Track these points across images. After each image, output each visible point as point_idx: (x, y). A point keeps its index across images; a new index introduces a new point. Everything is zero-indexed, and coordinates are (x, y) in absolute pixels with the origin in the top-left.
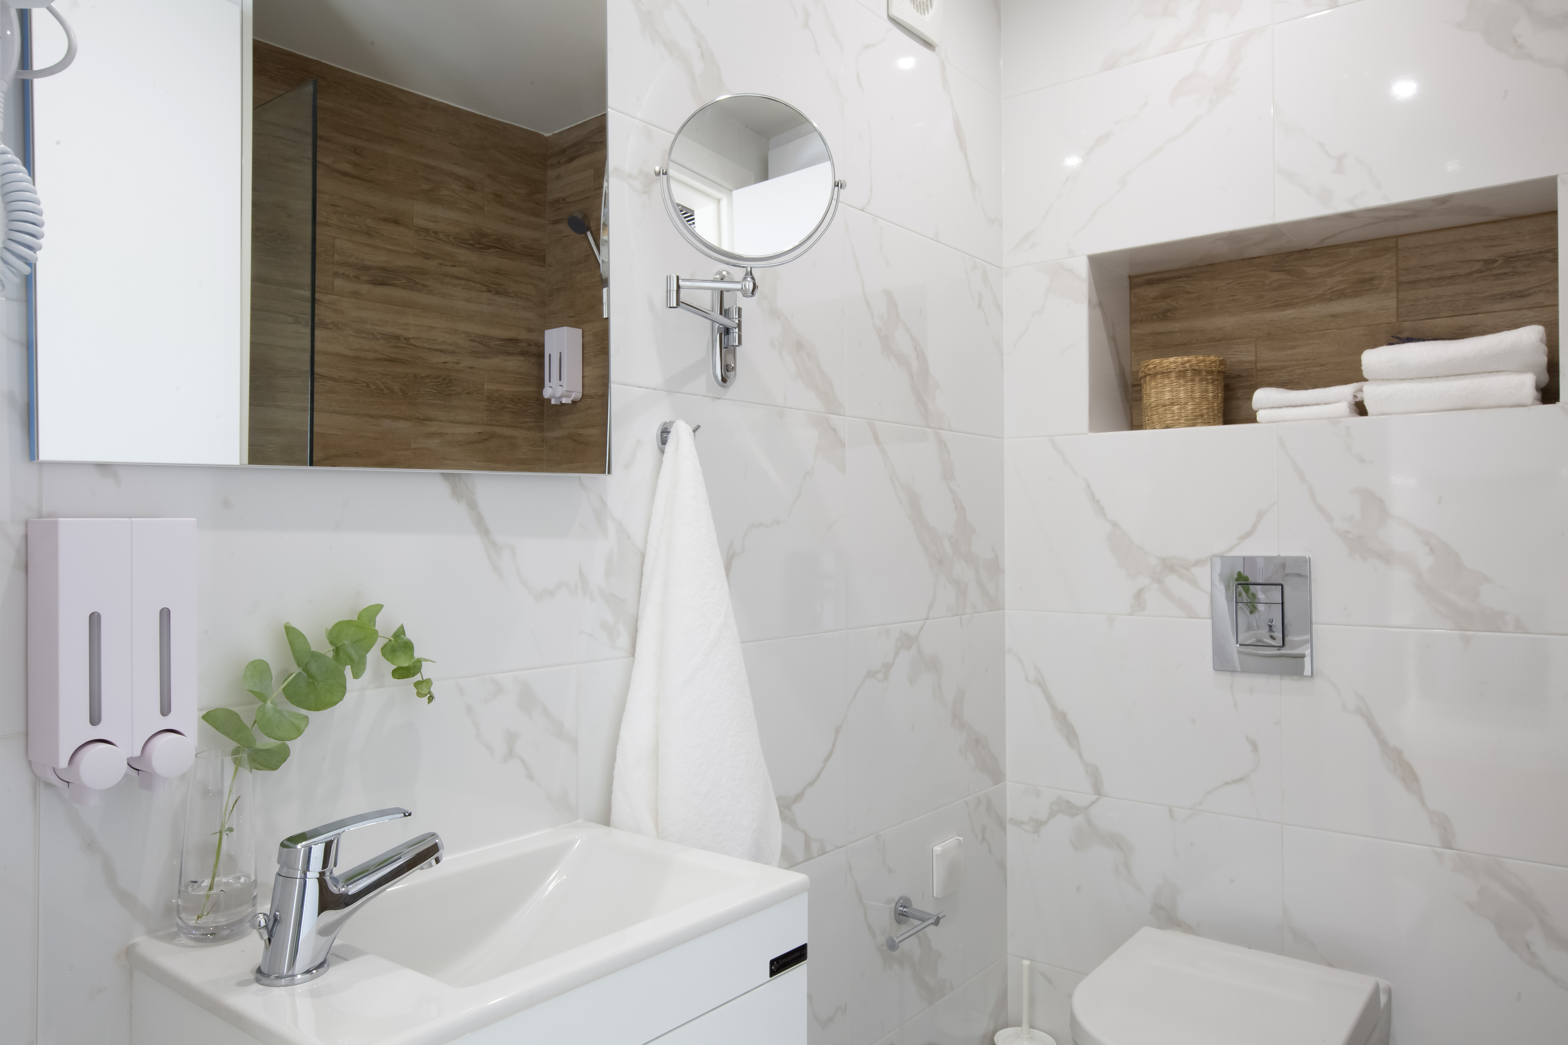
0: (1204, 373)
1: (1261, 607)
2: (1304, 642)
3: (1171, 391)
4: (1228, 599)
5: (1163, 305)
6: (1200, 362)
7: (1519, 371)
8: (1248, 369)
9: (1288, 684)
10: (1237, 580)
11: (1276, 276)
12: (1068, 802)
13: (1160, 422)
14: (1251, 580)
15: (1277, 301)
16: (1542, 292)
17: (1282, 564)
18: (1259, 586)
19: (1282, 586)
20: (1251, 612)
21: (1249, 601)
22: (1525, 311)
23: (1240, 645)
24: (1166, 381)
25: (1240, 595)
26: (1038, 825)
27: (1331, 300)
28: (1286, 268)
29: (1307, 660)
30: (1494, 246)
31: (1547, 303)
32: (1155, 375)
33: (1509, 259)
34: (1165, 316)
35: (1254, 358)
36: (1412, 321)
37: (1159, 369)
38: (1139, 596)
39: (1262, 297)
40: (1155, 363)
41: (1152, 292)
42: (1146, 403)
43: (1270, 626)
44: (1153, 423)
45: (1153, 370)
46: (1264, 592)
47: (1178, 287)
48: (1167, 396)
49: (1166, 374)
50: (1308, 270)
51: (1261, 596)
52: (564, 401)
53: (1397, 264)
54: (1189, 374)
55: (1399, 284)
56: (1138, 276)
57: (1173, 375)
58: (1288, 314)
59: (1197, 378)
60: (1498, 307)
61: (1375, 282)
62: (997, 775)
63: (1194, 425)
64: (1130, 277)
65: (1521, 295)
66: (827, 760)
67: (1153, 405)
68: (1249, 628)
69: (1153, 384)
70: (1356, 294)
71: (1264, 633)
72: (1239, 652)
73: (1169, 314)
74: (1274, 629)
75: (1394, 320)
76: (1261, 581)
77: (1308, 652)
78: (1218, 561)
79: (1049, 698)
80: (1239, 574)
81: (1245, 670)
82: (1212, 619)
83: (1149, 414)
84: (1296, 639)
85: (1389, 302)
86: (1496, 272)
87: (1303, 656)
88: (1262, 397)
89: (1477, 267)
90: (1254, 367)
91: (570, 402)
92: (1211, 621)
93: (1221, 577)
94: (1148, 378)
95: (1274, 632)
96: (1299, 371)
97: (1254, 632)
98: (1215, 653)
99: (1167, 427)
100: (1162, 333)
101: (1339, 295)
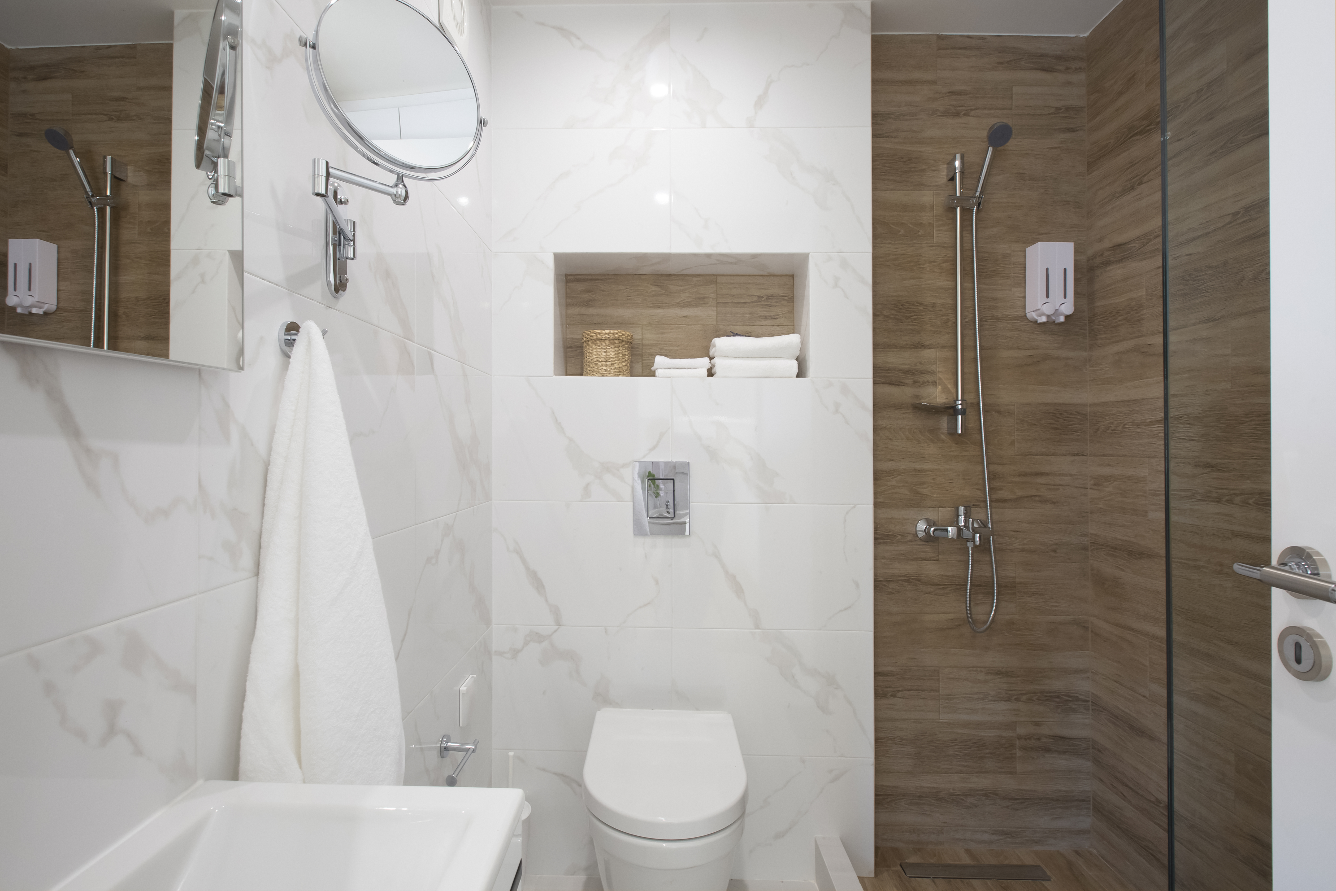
0: (624, 343)
1: (662, 494)
2: (686, 514)
3: (606, 352)
4: (643, 489)
5: (587, 296)
6: (623, 335)
7: (790, 359)
8: (638, 344)
9: (676, 540)
10: (648, 476)
11: (654, 288)
12: (537, 633)
13: (598, 372)
14: (656, 477)
15: (654, 304)
16: (783, 317)
17: (673, 467)
18: (661, 480)
19: (674, 480)
20: (656, 497)
21: (655, 490)
22: (775, 327)
23: (650, 518)
24: (603, 345)
25: (650, 486)
26: (515, 653)
27: (683, 307)
28: (659, 284)
29: (687, 525)
30: (762, 289)
31: (785, 324)
32: (596, 340)
33: (769, 297)
34: (588, 304)
35: (641, 338)
36: (724, 325)
37: (598, 337)
38: (586, 488)
39: (645, 300)
40: (596, 332)
41: (580, 287)
42: (589, 358)
43: (667, 505)
44: (594, 372)
45: (594, 337)
46: (664, 484)
47: (597, 286)
48: (604, 355)
49: (603, 340)
50: (671, 287)
51: (662, 487)
52: (34, 311)
53: (717, 291)
54: (617, 342)
55: (718, 303)
56: (571, 275)
57: (607, 341)
58: (661, 312)
59: (621, 345)
60: (764, 323)
61: (706, 300)
62: (487, 621)
63: (619, 376)
64: (567, 275)
65: (773, 318)
66: (403, 640)
67: (594, 360)
68: (655, 507)
69: (594, 346)
70: (696, 306)
71: (663, 509)
72: (649, 523)
73: (590, 303)
74: (669, 507)
75: (715, 323)
76: (662, 477)
77: (687, 520)
78: (637, 464)
79: (524, 562)
80: (650, 472)
81: (652, 533)
82: (633, 502)
83: (591, 366)
84: (681, 512)
85: (713, 313)
86: (763, 303)
87: (685, 523)
88: (660, 360)
89: (755, 299)
90: (641, 343)
91: (42, 313)
92: (632, 503)
93: (639, 474)
94: (590, 342)
95: (669, 509)
96: (666, 348)
97: (658, 509)
98: (634, 524)
99: (603, 376)
100: (586, 315)
101: (687, 305)
